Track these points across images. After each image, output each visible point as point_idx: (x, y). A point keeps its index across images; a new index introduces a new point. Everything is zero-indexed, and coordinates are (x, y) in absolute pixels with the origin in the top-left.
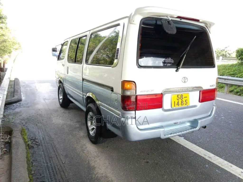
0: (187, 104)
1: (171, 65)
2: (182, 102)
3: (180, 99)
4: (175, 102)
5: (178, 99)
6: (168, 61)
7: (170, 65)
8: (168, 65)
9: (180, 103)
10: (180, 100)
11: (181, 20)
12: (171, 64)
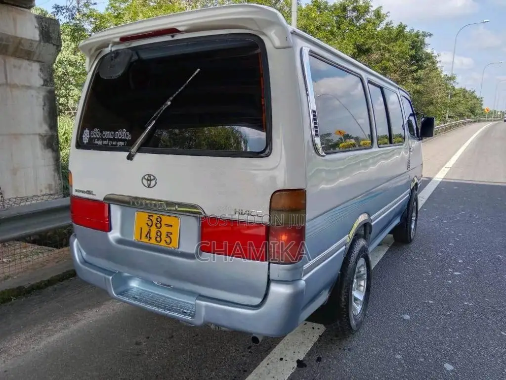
0: (171, 242)
1: (124, 145)
2: (159, 235)
3: (154, 225)
4: (141, 229)
5: (150, 224)
6: (120, 136)
7: (122, 143)
8: (118, 143)
9: (153, 235)
10: (154, 229)
11: (173, 36)
12: (125, 143)
